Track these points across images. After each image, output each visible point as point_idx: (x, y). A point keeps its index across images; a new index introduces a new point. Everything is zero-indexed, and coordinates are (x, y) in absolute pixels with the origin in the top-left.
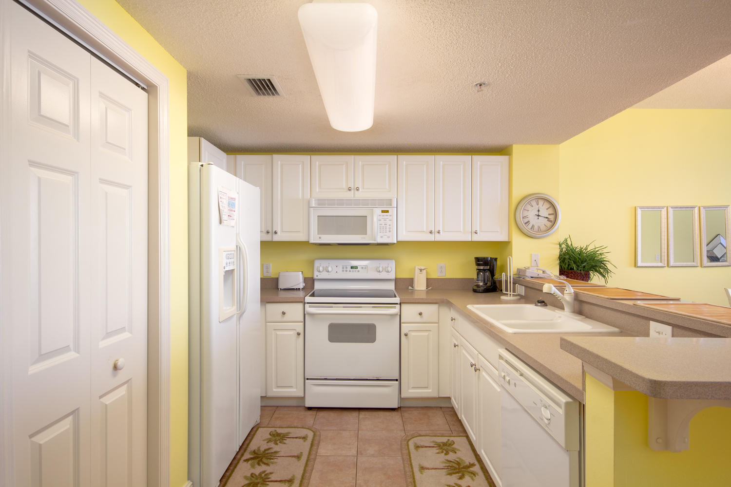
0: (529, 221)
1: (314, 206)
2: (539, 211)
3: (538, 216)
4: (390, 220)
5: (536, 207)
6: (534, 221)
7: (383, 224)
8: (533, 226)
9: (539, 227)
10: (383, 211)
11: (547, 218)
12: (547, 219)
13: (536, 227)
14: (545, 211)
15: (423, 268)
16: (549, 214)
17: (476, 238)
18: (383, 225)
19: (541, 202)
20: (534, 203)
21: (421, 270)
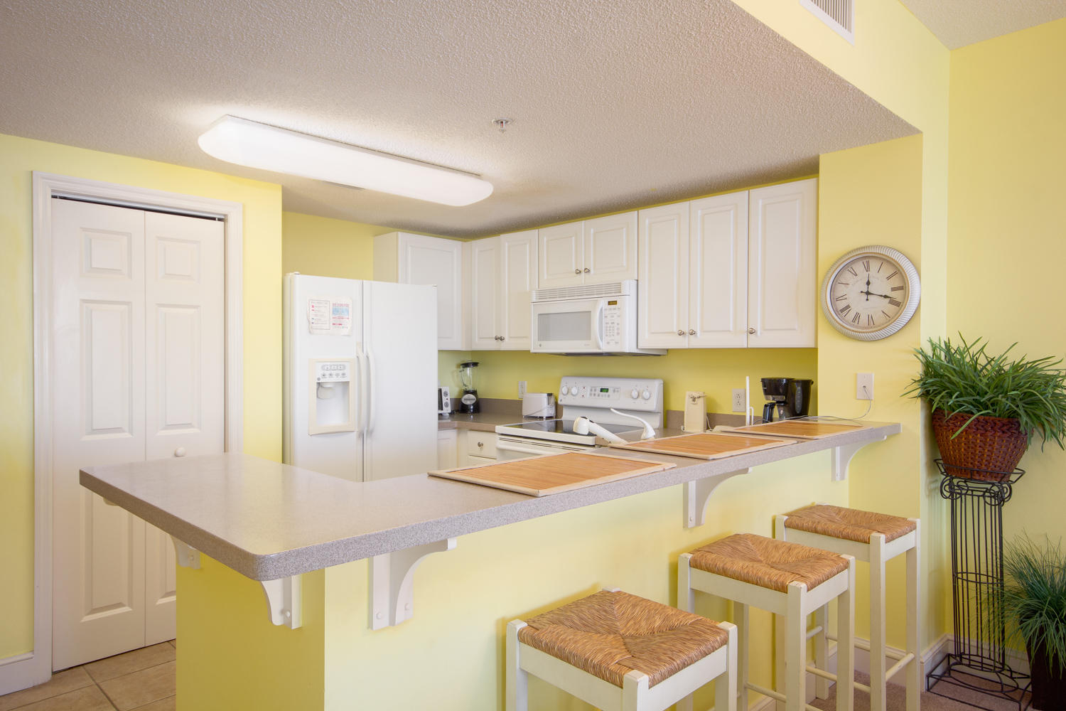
0: (848, 307)
1: (535, 300)
2: (868, 283)
3: (868, 293)
4: (619, 316)
5: (863, 275)
6: (859, 305)
7: (610, 322)
8: (857, 316)
9: (870, 318)
10: (610, 303)
11: (886, 297)
12: (888, 300)
13: (864, 319)
14: (882, 284)
15: (696, 395)
16: (893, 289)
17: (756, 342)
18: (610, 325)
19: (874, 265)
20: (859, 267)
21: (694, 399)
